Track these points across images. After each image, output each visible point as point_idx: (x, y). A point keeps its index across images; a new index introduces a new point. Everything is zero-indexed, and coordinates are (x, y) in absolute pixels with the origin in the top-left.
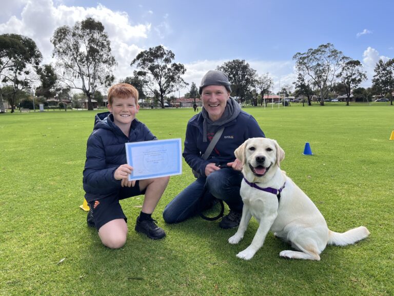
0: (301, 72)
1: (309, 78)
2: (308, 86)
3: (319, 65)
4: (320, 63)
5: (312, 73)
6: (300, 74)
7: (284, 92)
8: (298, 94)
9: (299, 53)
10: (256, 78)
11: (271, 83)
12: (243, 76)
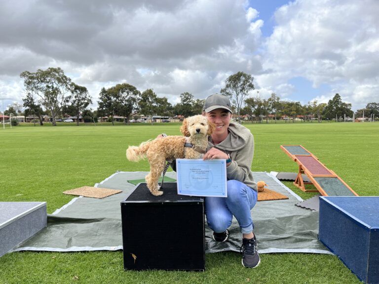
0: (31, 92)
1: (39, 98)
2: (39, 106)
3: (48, 87)
4: (50, 85)
5: (42, 94)
6: (29, 94)
8: (27, 113)
9: (28, 72)
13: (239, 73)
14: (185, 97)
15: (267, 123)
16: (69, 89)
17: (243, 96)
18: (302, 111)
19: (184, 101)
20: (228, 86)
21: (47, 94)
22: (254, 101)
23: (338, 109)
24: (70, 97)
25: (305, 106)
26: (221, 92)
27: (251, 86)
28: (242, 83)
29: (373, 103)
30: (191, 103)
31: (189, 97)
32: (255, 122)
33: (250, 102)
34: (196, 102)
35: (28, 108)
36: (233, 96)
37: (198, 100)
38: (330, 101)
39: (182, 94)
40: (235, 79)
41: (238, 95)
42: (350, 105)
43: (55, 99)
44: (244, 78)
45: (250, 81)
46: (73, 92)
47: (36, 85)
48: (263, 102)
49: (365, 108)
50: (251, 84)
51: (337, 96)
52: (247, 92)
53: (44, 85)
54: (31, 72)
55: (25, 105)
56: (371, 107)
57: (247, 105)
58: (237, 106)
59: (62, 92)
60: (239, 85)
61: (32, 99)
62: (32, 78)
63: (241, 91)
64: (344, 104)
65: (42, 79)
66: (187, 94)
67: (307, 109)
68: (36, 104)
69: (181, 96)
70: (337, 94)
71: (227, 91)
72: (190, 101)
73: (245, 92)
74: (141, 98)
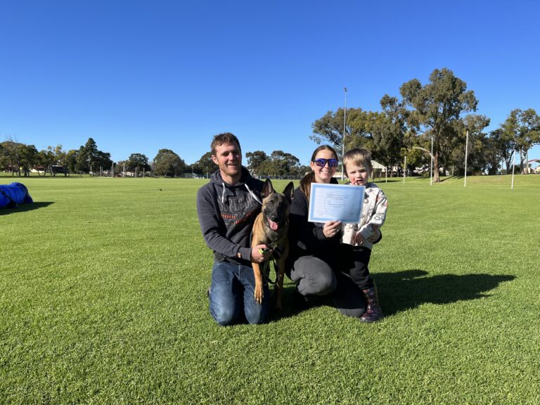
18: (40, 159)
23: (93, 158)
25: (43, 153)
29: (137, 154)
38: (82, 147)
42: (109, 154)
49: (128, 159)
51: (91, 142)
56: (136, 159)
64: (101, 153)
67: (47, 157)
70: (91, 139)
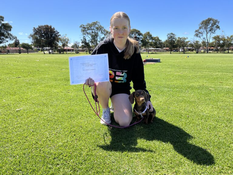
0: (84, 35)
1: (88, 38)
2: (88, 43)
3: (92, 32)
4: (94, 31)
5: (90, 36)
6: (84, 36)
7: (76, 46)
8: (83, 46)
9: (83, 25)
10: (60, 37)
11: (68, 40)
12: (51, 35)
13: (209, 19)
14: (170, 36)
15: (228, 53)
16: (103, 33)
17: (211, 34)
19: (170, 38)
20: (200, 28)
21: (92, 36)
22: (220, 37)
24: (104, 38)
26: (195, 32)
27: (218, 27)
28: (210, 25)
30: (174, 40)
31: (173, 36)
32: (220, 52)
33: (217, 38)
34: (177, 39)
35: (83, 44)
36: (204, 34)
37: (179, 38)
39: (168, 34)
40: (206, 23)
41: (207, 33)
43: (96, 39)
44: (212, 22)
45: (217, 24)
46: (105, 35)
47: (87, 32)
48: (226, 38)
50: (218, 26)
52: (215, 31)
53: (90, 31)
54: (84, 25)
55: (82, 43)
57: (214, 40)
58: (206, 41)
59: (99, 35)
60: (209, 26)
61: (85, 39)
62: (85, 28)
63: (210, 30)
65: (90, 28)
66: (172, 34)
68: (87, 42)
69: (167, 36)
71: (200, 31)
72: (174, 39)
73: (213, 31)
74: (142, 37)
